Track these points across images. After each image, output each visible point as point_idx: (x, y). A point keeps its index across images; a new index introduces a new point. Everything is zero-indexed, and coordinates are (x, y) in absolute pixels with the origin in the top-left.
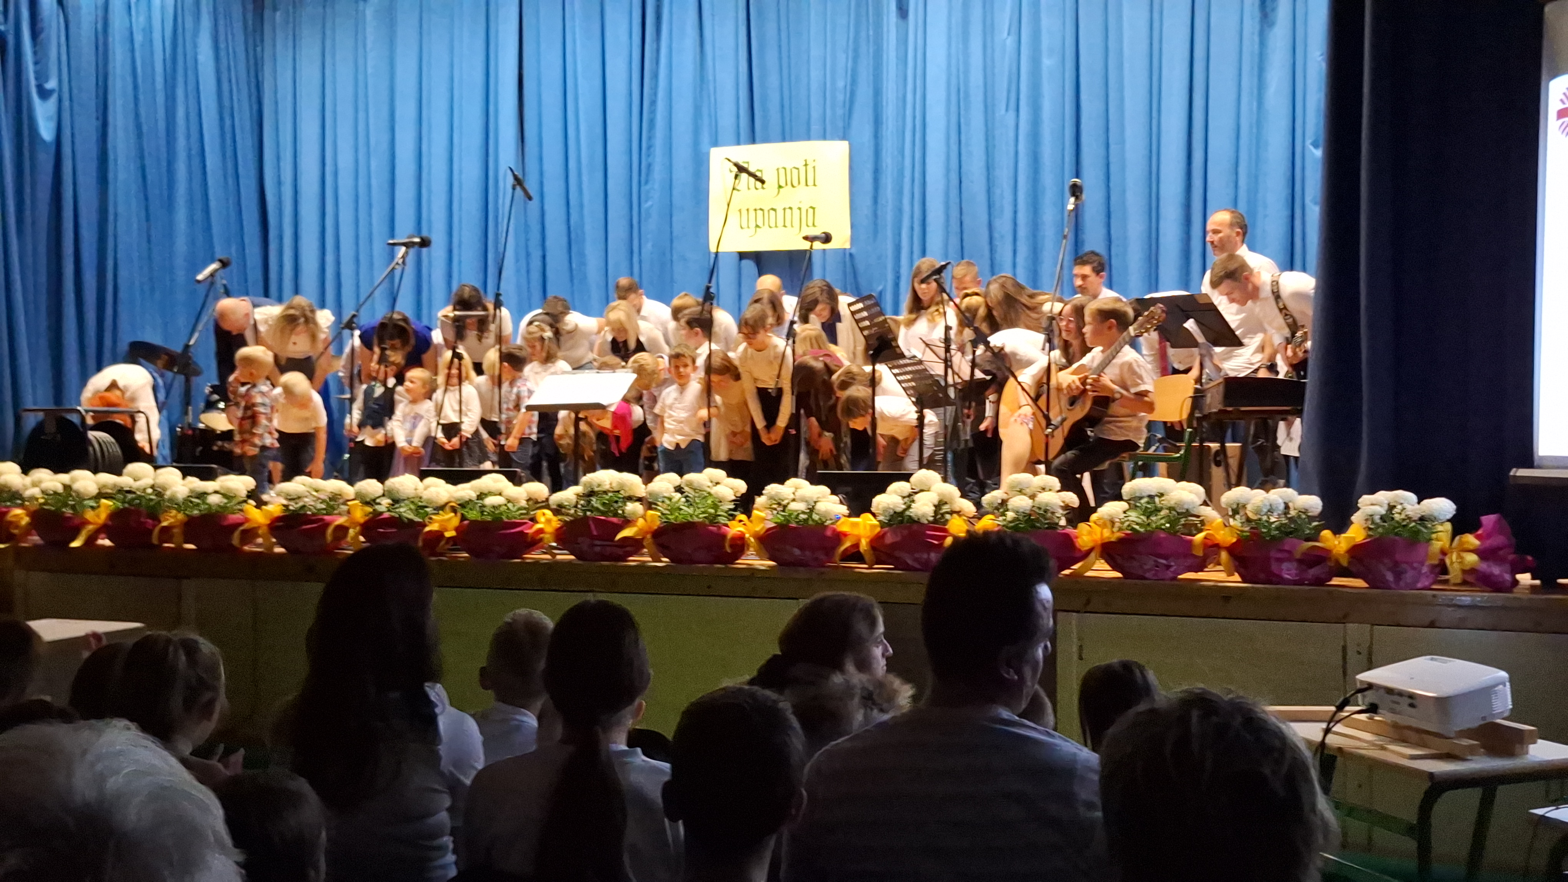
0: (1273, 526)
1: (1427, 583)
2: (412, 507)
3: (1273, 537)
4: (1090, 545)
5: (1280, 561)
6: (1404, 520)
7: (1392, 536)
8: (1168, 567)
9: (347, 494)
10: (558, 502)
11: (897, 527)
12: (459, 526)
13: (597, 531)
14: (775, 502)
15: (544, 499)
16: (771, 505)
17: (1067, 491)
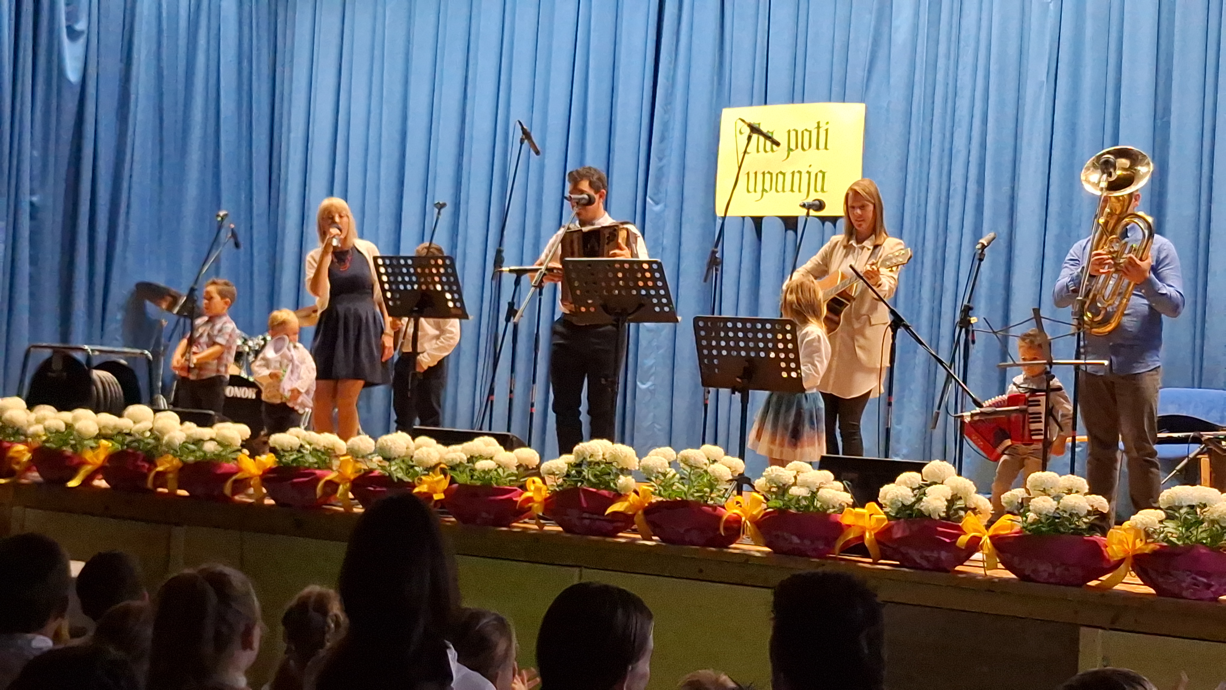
2: (403, 466)
4: (1121, 555)
8: (1208, 586)
9: (339, 449)
10: (548, 470)
11: (906, 521)
12: (447, 488)
13: (587, 503)
14: (774, 485)
15: (535, 467)
16: (770, 488)
17: (1097, 494)
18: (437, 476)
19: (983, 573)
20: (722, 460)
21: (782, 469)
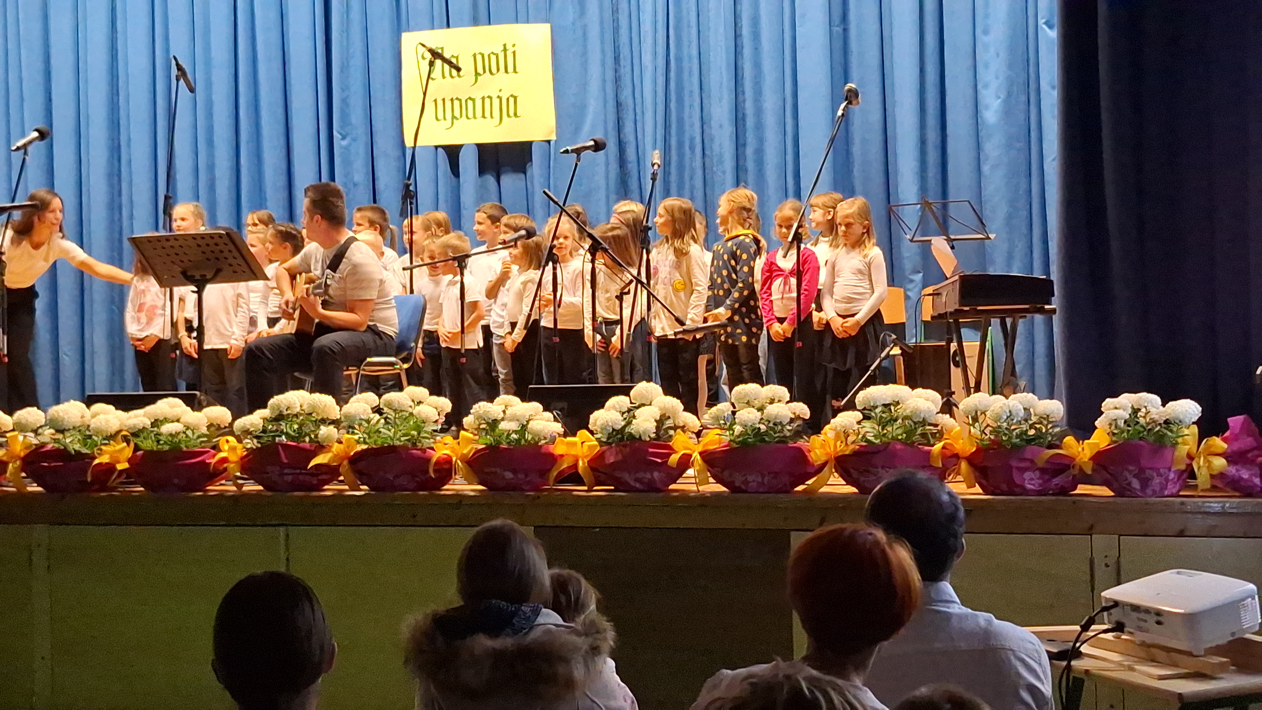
0: (1014, 433)
1: (1174, 491)
2: (79, 436)
3: (1014, 446)
4: (823, 459)
5: (1023, 470)
6: (1148, 424)
7: (1136, 441)
9: (5, 425)
10: (243, 428)
11: (617, 445)
12: (132, 457)
13: (287, 458)
14: (483, 422)
15: (227, 425)
16: (480, 425)
17: (798, 401)
18: (118, 444)
19: (695, 488)
20: (428, 400)
21: (489, 404)
